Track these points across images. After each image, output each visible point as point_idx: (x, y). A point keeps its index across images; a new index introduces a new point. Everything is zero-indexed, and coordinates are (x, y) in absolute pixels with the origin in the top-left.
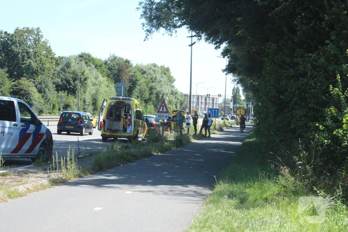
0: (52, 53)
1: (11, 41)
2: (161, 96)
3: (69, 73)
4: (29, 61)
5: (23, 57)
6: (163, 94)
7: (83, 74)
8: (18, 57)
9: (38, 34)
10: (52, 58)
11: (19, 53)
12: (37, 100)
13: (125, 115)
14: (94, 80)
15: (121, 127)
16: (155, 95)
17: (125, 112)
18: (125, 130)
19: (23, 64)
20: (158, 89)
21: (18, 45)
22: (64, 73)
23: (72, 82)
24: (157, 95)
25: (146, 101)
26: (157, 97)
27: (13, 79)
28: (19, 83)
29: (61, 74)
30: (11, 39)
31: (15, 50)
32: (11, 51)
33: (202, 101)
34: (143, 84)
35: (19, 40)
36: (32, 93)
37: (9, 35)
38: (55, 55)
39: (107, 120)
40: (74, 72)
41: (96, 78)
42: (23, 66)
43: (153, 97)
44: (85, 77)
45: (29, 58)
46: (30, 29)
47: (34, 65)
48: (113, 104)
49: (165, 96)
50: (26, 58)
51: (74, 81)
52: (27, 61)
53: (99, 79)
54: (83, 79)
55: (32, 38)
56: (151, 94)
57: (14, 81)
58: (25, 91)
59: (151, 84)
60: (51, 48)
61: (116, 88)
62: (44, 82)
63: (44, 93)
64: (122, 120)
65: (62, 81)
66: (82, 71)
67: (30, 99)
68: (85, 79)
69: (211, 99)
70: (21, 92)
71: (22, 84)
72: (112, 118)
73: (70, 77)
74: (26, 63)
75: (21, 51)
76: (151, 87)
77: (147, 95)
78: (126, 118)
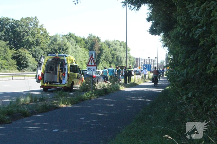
0: (47, 33)
1: (16, 24)
2: (120, 58)
3: (56, 45)
4: (27, 37)
5: (24, 35)
6: (121, 58)
7: (65, 45)
8: (20, 35)
9: (36, 21)
10: (47, 36)
11: (21, 32)
12: (32, 62)
13: (60, 69)
14: (74, 50)
15: (57, 79)
16: (115, 59)
17: (61, 66)
18: (61, 82)
19: (24, 39)
20: (118, 55)
21: (20, 27)
22: (52, 45)
23: (58, 50)
24: (117, 58)
25: (110, 63)
26: (117, 60)
27: (15, 49)
28: (18, 51)
29: (51, 46)
30: (16, 23)
31: (19, 30)
32: (16, 31)
33: (147, 62)
34: (108, 52)
35: (21, 24)
36: (28, 57)
37: (14, 20)
38: (49, 34)
39: (46, 73)
40: (59, 44)
41: (76, 48)
42: (24, 41)
43: (115, 60)
44: (66, 47)
45: (28, 35)
46: (30, 17)
47: (31, 40)
48: (50, 60)
49: (122, 59)
50: (26, 36)
51: (59, 50)
52: (26, 37)
53: (77, 49)
54: (65, 49)
55: (32, 23)
56: (113, 58)
57: (16, 50)
58: (23, 56)
59: (113, 52)
60: (46, 29)
61: (90, 54)
62: (38, 51)
63: (38, 57)
64: (58, 73)
65: (51, 50)
66: (65, 43)
67: (26, 61)
68: (67, 49)
69: (153, 61)
70: (20, 57)
71: (21, 52)
72: (52, 72)
73: (56, 47)
74: (25, 39)
75: (22, 31)
76: (113, 54)
77: (110, 59)
78: (62, 71)
